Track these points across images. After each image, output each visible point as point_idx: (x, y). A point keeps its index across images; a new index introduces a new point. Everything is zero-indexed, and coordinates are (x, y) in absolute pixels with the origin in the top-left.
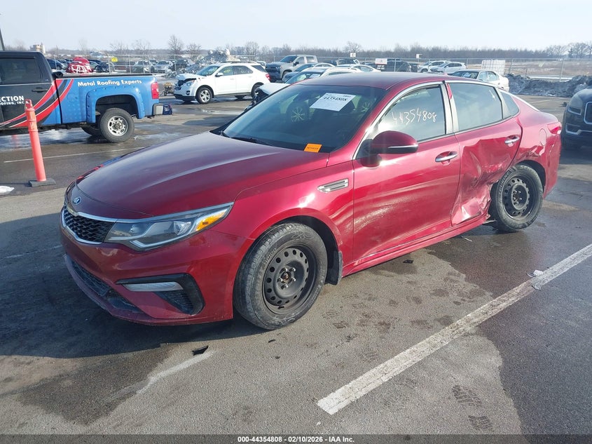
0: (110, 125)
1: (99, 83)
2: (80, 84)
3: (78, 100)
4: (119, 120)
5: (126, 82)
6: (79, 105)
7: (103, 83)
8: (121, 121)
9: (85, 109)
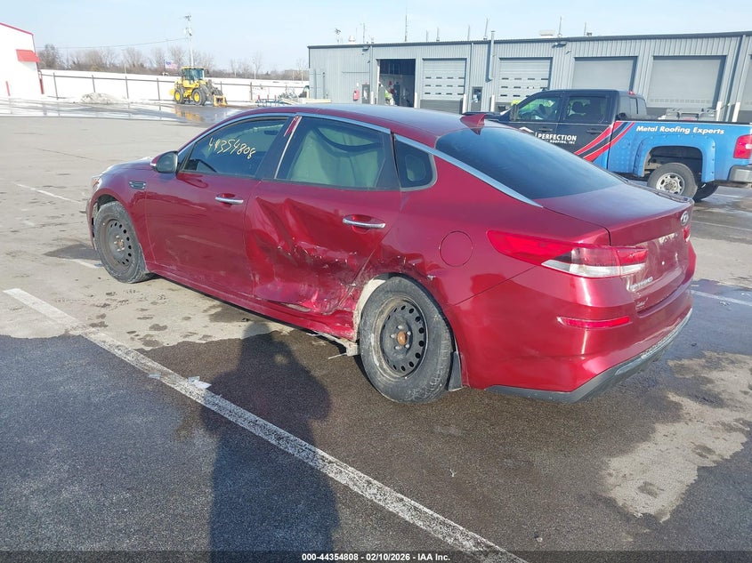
0: (662, 183)
1: (662, 129)
2: (639, 129)
3: (630, 147)
4: (677, 178)
5: (700, 131)
6: (629, 153)
7: (668, 130)
8: (679, 181)
9: (634, 158)
